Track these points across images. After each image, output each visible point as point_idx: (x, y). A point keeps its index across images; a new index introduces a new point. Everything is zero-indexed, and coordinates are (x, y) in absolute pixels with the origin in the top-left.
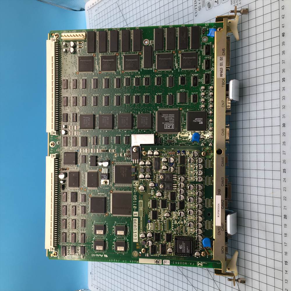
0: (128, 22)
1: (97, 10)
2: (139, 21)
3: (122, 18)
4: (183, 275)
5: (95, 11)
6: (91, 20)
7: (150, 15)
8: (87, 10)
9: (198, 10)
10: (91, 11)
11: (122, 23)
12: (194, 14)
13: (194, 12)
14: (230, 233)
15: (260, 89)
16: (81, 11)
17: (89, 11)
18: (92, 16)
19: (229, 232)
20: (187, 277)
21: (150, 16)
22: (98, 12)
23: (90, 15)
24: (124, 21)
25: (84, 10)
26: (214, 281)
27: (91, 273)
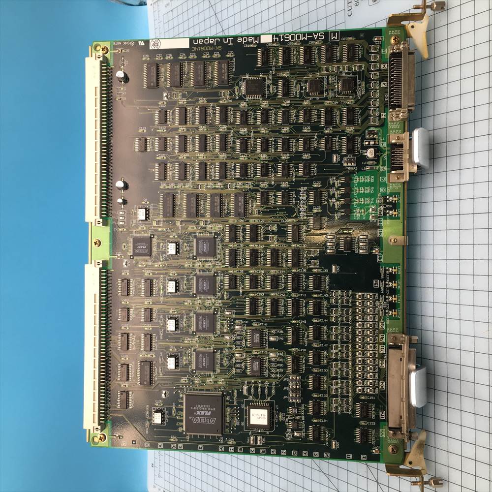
0: (225, 27)
1: (168, 4)
2: (245, 24)
3: (215, 18)
4: (321, 471)
5: (166, 7)
6: (157, 22)
7: (265, 14)
8: (151, 5)
9: (353, 6)
10: (158, 6)
11: (213, 28)
12: (347, 12)
13: (347, 9)
14: (415, 404)
15: (468, 146)
16: (141, 7)
17: (154, 6)
18: (158, 15)
19: (414, 402)
20: (328, 476)
21: (265, 16)
22: (169, 8)
23: (156, 13)
24: (218, 25)
25: (146, 5)
26: (378, 483)
27: (153, 464)
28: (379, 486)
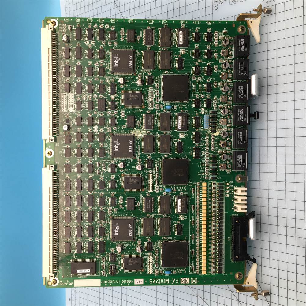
4: (198, 296)
9: (219, 4)
12: (214, 7)
13: (214, 5)
20: (203, 299)
26: (239, 302)
27: (70, 299)
28: (240, 304)
